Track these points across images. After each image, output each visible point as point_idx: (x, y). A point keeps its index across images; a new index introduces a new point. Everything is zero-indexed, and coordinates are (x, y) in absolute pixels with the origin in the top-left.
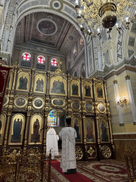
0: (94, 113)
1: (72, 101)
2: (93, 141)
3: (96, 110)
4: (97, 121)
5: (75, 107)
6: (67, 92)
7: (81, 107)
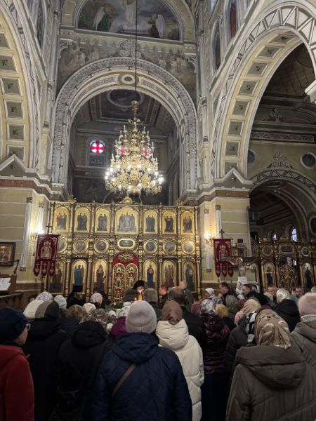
0: (175, 255)
1: (146, 241)
3: (178, 250)
4: (180, 265)
5: (150, 248)
6: (139, 229)
7: (158, 248)
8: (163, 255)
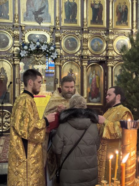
0: (105, 56)
1: (64, 35)
2: (99, 102)
3: (109, 50)
4: (110, 69)
5: (70, 46)
6: (55, 18)
7: (82, 46)
8: (88, 56)
